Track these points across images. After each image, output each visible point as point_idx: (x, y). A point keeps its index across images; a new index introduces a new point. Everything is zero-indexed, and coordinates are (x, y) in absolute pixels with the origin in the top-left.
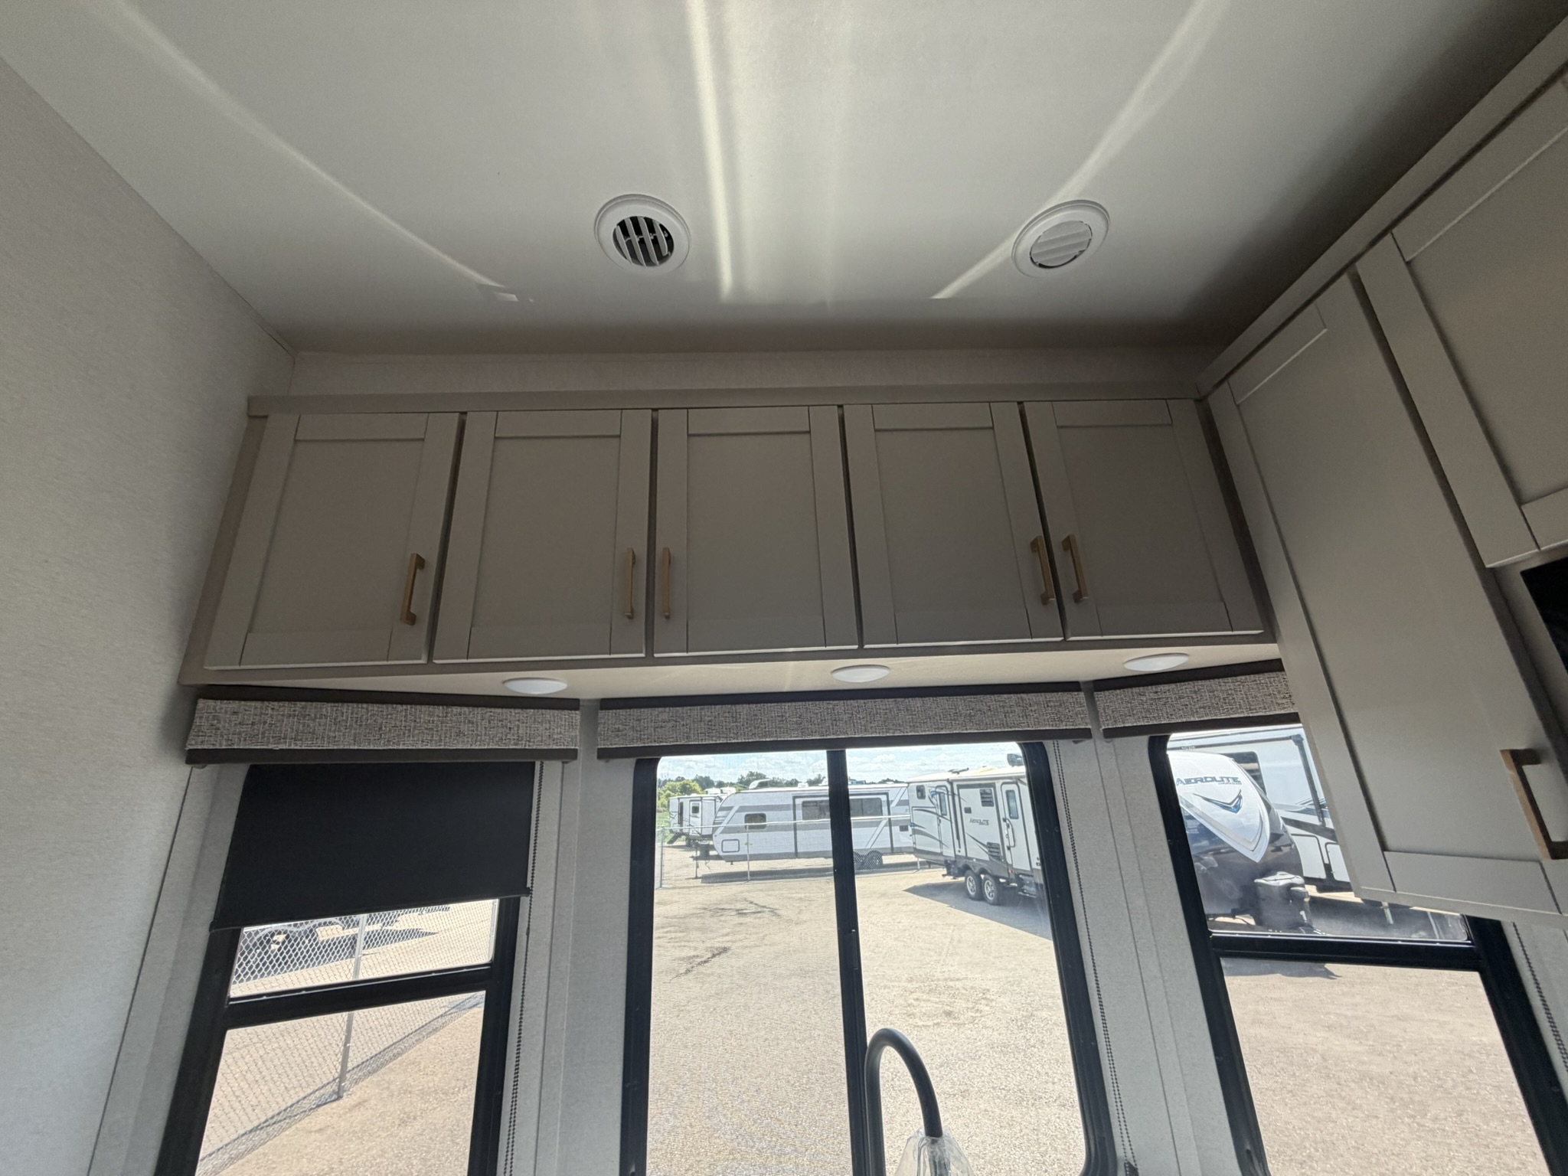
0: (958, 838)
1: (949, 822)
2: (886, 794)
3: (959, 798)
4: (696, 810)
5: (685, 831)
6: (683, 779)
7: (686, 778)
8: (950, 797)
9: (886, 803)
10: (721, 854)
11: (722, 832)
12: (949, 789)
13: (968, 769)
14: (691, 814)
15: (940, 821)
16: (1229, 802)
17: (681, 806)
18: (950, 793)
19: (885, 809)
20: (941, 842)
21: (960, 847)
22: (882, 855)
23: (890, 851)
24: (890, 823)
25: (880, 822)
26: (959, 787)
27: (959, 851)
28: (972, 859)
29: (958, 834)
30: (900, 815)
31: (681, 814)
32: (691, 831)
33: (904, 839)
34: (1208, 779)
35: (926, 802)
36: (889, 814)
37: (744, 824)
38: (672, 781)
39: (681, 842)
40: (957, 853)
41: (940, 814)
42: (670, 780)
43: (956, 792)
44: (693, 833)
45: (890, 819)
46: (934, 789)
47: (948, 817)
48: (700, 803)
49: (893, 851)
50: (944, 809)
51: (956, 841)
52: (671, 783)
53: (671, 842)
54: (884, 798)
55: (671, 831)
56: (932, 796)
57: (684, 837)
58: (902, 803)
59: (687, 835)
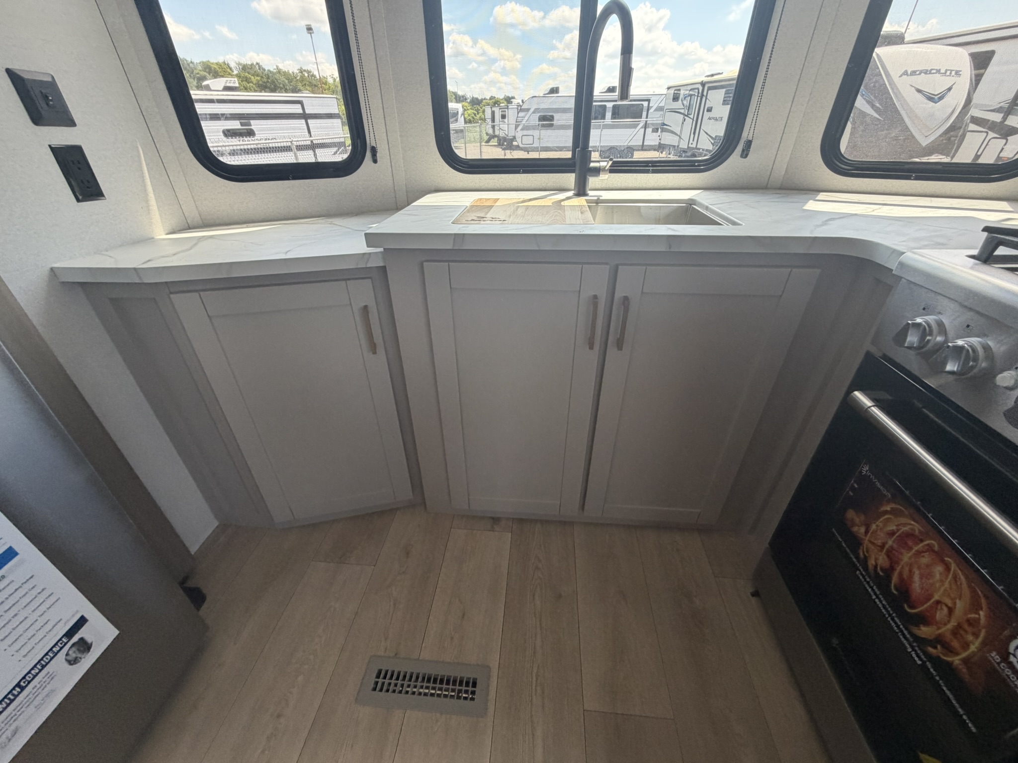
0: (694, 133)
1: (692, 120)
2: (649, 101)
3: (706, 98)
4: (503, 117)
5: (497, 133)
6: (494, 97)
7: (496, 97)
8: (699, 98)
9: (646, 108)
10: (521, 145)
11: (522, 129)
12: (700, 91)
13: (722, 73)
14: (500, 119)
15: (685, 119)
16: (936, 93)
17: (493, 113)
18: (700, 95)
19: (644, 114)
20: (680, 137)
21: (693, 141)
22: (634, 150)
23: (640, 148)
24: (646, 126)
25: (638, 124)
26: (710, 89)
27: (692, 144)
28: (699, 149)
29: (696, 130)
30: (655, 118)
31: (493, 120)
32: (501, 133)
33: (652, 139)
34: (933, 71)
35: (678, 105)
36: (647, 117)
37: (538, 123)
38: (487, 99)
39: (494, 142)
40: (690, 145)
41: (686, 114)
42: (485, 99)
43: (705, 94)
44: (502, 134)
45: (646, 121)
46: (688, 92)
47: (692, 116)
48: (506, 110)
49: (643, 148)
50: (690, 110)
51: (692, 136)
52: (486, 101)
53: (488, 141)
54: (645, 104)
55: (487, 134)
56: (685, 98)
57: (496, 139)
58: (660, 109)
59: (498, 136)
